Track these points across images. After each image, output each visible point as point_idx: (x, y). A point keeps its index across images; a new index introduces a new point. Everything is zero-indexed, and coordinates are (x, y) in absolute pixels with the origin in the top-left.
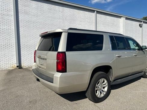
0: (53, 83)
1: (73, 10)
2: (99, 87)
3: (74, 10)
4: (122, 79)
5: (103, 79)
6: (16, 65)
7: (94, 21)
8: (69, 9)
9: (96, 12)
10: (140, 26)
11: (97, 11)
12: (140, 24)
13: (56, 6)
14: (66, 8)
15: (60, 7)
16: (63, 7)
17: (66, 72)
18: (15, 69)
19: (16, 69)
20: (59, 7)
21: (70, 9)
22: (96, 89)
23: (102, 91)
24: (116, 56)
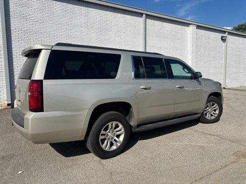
0: (23, 127)
1: (105, 12)
2: (109, 134)
3: (107, 12)
4: (156, 124)
5: (114, 123)
6: (6, 103)
7: (142, 31)
8: (97, 10)
9: (144, 15)
10: (222, 39)
11: (146, 15)
12: (222, 37)
13: (76, 6)
14: (93, 9)
15: (82, 7)
16: (87, 8)
17: (43, 111)
18: (5, 109)
19: (7, 108)
20: (80, 7)
21: (99, 11)
22: (101, 137)
23: (115, 140)
24: (141, 87)
